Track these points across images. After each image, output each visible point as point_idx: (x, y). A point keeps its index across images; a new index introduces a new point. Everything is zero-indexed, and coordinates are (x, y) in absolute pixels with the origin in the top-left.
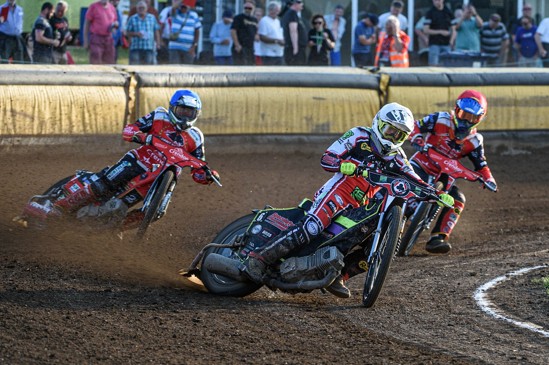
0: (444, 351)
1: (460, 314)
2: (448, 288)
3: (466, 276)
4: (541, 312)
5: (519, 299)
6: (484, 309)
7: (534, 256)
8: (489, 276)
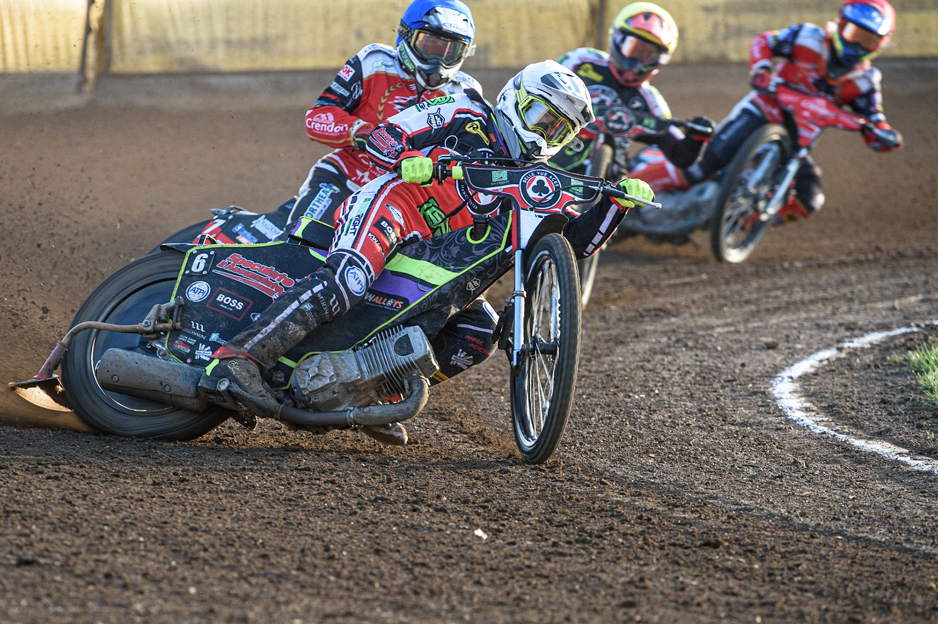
0: (711, 497)
1: (744, 424)
2: (721, 374)
3: (757, 349)
4: (905, 421)
5: (862, 394)
6: (793, 414)
7: (894, 308)
8: (802, 349)
